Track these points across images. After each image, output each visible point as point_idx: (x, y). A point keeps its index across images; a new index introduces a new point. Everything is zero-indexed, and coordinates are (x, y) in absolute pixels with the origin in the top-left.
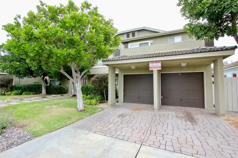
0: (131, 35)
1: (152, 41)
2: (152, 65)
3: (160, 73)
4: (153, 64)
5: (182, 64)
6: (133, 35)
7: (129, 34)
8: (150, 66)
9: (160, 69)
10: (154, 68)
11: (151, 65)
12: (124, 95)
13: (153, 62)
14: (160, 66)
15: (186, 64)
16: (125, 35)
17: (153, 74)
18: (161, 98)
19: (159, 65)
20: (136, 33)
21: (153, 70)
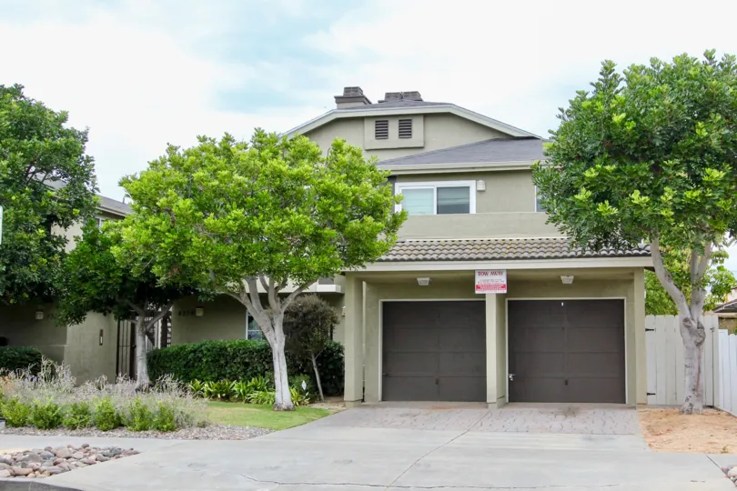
0: (393, 128)
1: (481, 185)
2: (484, 281)
3: (507, 300)
4: (484, 277)
5: (562, 278)
6: (405, 131)
7: (386, 123)
8: (476, 284)
9: (505, 291)
10: (489, 287)
11: (479, 280)
12: (385, 376)
13: (484, 272)
14: (505, 283)
15: (572, 277)
16: (370, 128)
17: (484, 302)
18: (509, 379)
19: (503, 279)
20: (417, 127)
21: (484, 295)
